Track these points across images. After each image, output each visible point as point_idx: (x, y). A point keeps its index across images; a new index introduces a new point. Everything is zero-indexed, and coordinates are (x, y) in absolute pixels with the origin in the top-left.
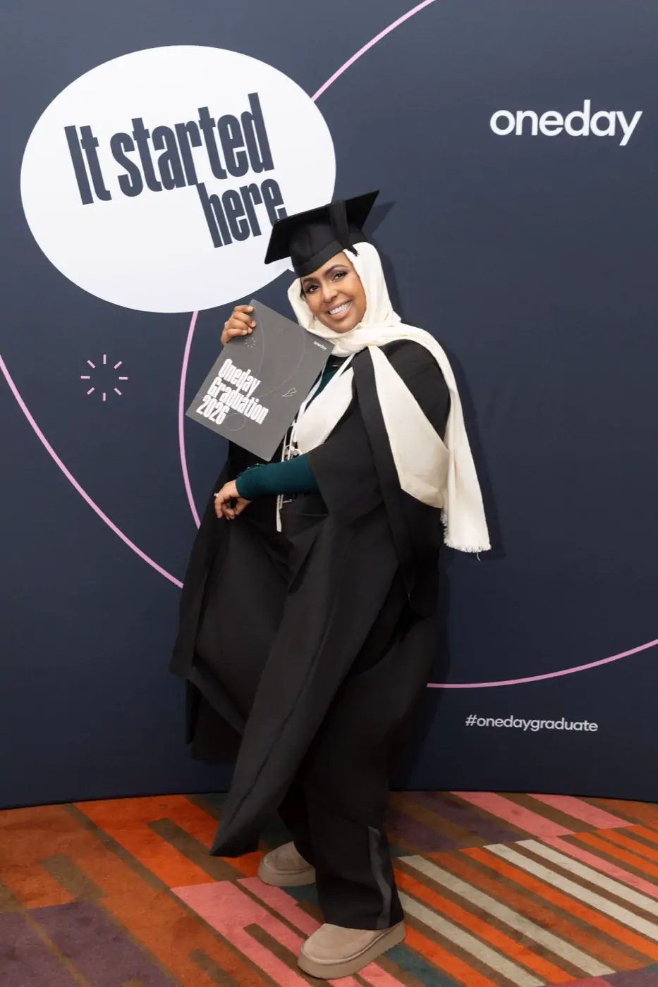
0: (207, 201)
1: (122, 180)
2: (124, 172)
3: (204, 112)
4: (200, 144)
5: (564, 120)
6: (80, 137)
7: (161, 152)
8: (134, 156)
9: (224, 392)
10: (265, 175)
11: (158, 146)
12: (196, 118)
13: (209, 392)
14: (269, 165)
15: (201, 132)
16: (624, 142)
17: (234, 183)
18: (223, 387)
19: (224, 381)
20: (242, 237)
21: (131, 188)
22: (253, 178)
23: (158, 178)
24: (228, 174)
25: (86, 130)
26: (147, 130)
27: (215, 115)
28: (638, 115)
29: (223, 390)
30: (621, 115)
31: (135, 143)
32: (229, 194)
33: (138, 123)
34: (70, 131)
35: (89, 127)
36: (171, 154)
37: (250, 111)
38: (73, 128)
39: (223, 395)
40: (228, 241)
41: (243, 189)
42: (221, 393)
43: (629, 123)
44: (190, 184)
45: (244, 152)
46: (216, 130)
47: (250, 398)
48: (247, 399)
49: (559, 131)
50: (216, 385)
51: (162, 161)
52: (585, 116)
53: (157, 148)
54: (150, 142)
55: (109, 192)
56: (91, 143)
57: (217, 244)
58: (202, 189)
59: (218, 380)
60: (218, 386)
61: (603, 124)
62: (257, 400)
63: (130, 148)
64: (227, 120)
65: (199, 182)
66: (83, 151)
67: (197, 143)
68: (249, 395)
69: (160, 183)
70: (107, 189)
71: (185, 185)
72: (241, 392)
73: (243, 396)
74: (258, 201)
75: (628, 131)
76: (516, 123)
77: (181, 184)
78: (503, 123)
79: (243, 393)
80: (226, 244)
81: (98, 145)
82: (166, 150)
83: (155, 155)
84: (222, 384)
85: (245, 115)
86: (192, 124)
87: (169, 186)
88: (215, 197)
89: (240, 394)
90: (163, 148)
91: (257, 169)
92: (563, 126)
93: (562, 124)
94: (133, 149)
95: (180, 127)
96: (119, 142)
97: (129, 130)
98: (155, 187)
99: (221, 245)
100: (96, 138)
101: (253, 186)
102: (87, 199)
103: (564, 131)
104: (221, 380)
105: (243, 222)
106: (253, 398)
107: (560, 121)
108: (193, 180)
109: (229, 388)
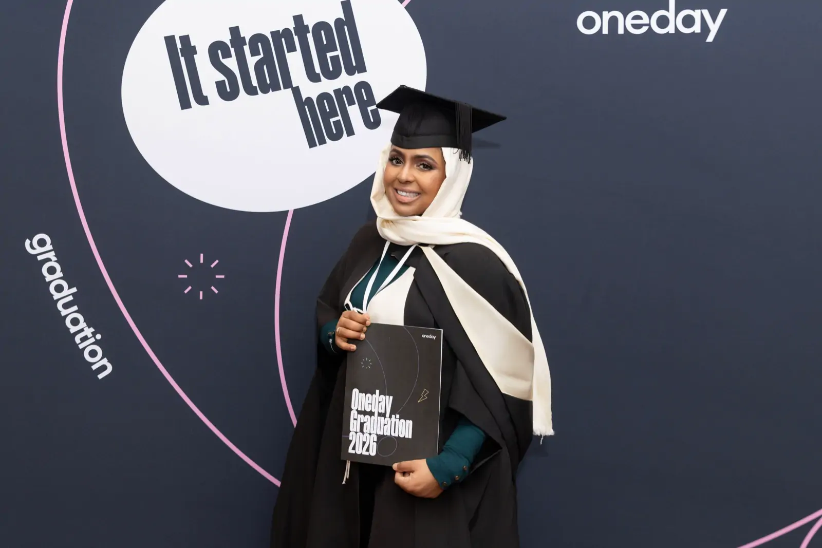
0: (302, 103)
1: (220, 85)
2: (221, 77)
3: (298, 19)
4: (295, 50)
5: (650, 19)
6: (179, 46)
7: (258, 58)
8: (231, 63)
9: (365, 422)
10: (358, 78)
11: (254, 52)
12: (291, 26)
13: (351, 429)
14: (362, 68)
15: (296, 38)
16: (710, 39)
17: (328, 86)
18: (361, 418)
19: (360, 412)
20: (336, 137)
21: (228, 93)
22: (346, 80)
23: (255, 82)
24: (322, 77)
25: (185, 39)
26: (244, 38)
27: (310, 22)
28: (723, 12)
29: (362, 421)
30: (706, 13)
31: (232, 50)
32: (323, 96)
33: (235, 31)
34: (170, 41)
35: (188, 35)
36: (267, 60)
37: (343, 17)
38: (173, 37)
39: (365, 425)
40: (322, 142)
41: (337, 92)
42: (362, 425)
43: (714, 20)
44: (285, 88)
45: (338, 56)
46: (310, 36)
47: (390, 417)
48: (387, 419)
49: (645, 29)
50: (355, 419)
51: (258, 67)
52: (670, 14)
53: (253, 55)
54: (247, 49)
55: (207, 96)
56: (189, 50)
57: (312, 144)
58: (296, 92)
59: (354, 414)
60: (356, 419)
61: (688, 22)
62: (398, 416)
63: (227, 55)
64: (321, 26)
65: (294, 85)
66: (182, 60)
67: (292, 49)
68: (388, 415)
69: (256, 87)
70: (205, 94)
71: (280, 89)
72: (380, 415)
73: (383, 418)
74: (351, 103)
75: (714, 28)
76: (602, 22)
77: (276, 88)
78: (589, 23)
79: (382, 415)
80: (320, 144)
81: (196, 53)
82: (262, 56)
83: (251, 61)
84: (359, 415)
85: (338, 22)
86: (287, 31)
87: (265, 91)
88: (309, 100)
89: (379, 418)
90: (260, 54)
91: (350, 72)
92: (649, 25)
93: (648, 22)
94: (230, 56)
95: (275, 34)
96: (216, 49)
97: (227, 38)
98: (251, 91)
99: (316, 145)
100: (194, 47)
101: (347, 89)
102: (185, 104)
103: (650, 29)
104: (356, 412)
105: (337, 123)
106: (393, 416)
107: (645, 19)
108: (288, 84)
109: (367, 417)
